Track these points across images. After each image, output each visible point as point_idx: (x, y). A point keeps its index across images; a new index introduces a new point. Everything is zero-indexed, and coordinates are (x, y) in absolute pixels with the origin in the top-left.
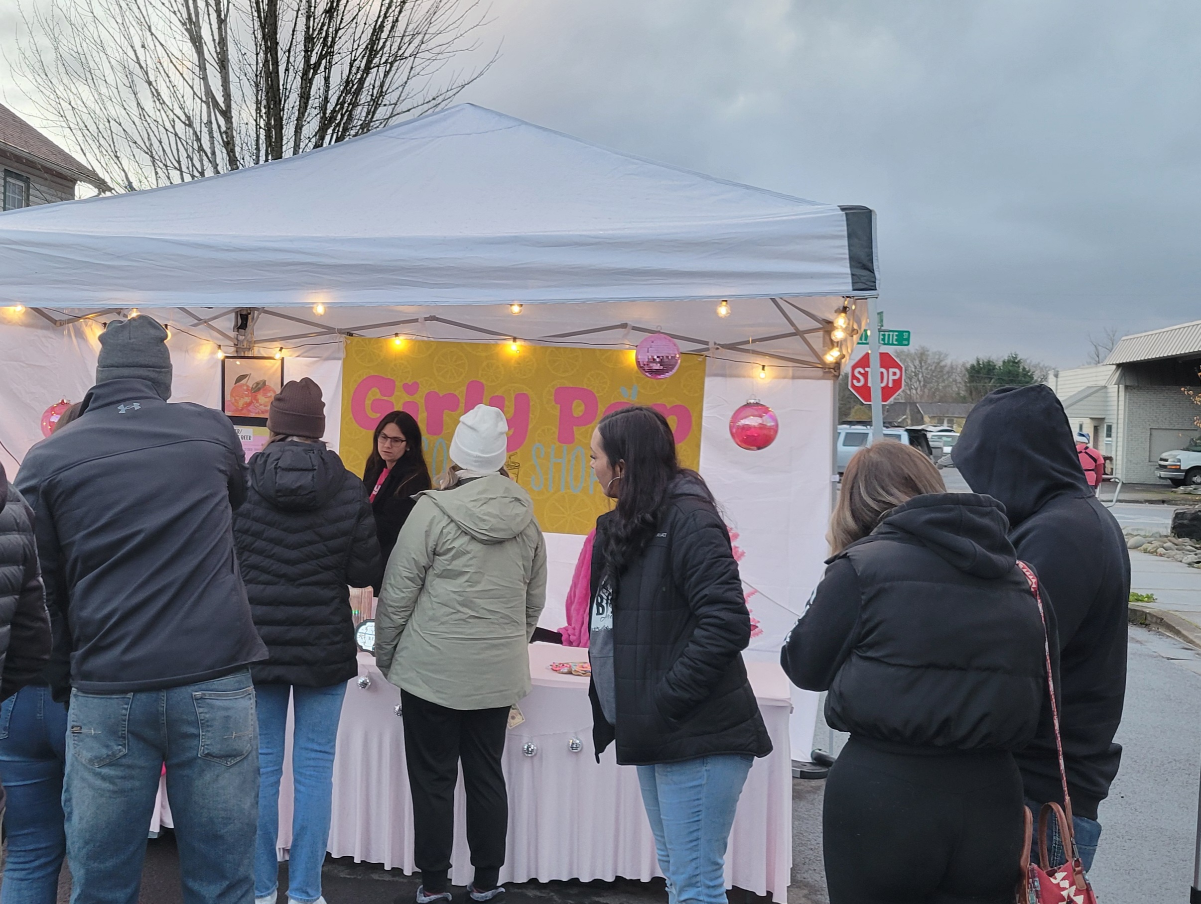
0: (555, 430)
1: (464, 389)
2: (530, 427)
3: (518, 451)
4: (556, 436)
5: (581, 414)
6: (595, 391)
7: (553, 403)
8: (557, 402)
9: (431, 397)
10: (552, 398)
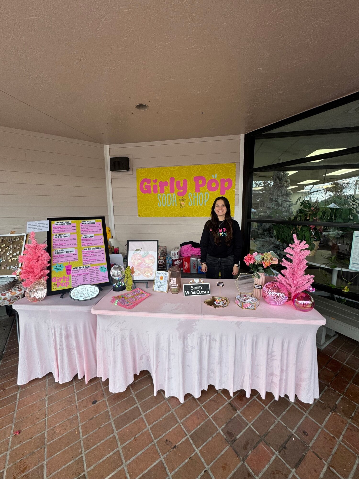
0: (195, 189)
1: (169, 180)
2: (188, 189)
3: (185, 195)
4: (195, 190)
5: (201, 184)
6: (205, 177)
7: (193, 181)
8: (194, 181)
9: (161, 183)
10: (193, 180)
